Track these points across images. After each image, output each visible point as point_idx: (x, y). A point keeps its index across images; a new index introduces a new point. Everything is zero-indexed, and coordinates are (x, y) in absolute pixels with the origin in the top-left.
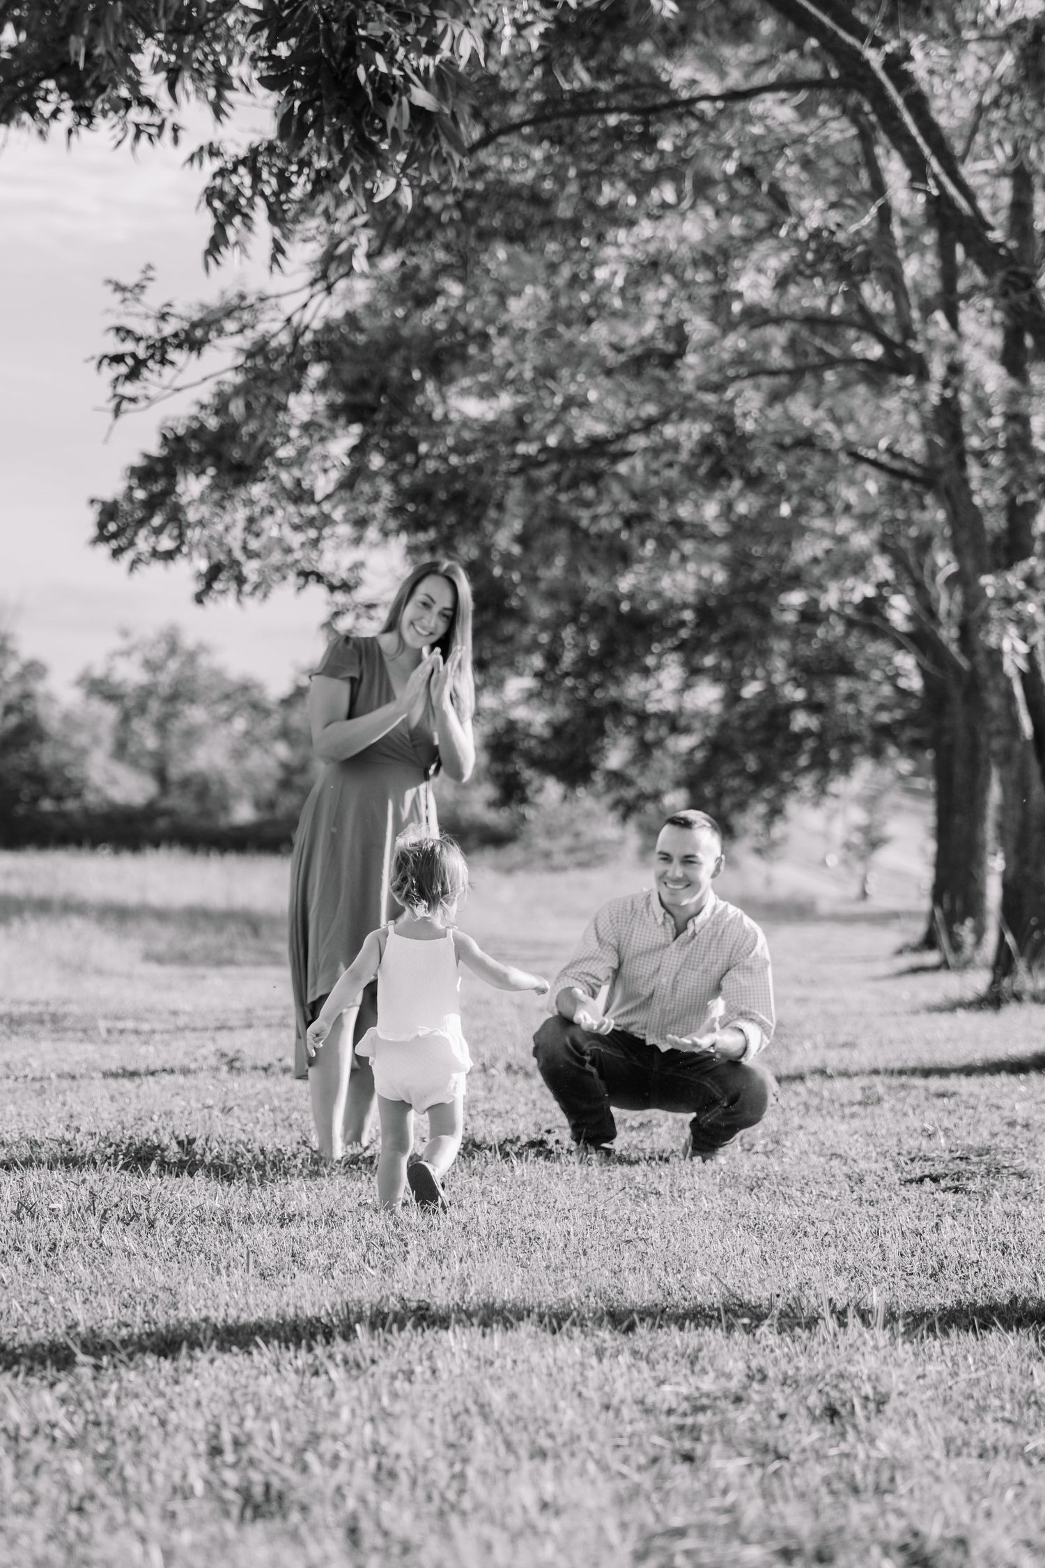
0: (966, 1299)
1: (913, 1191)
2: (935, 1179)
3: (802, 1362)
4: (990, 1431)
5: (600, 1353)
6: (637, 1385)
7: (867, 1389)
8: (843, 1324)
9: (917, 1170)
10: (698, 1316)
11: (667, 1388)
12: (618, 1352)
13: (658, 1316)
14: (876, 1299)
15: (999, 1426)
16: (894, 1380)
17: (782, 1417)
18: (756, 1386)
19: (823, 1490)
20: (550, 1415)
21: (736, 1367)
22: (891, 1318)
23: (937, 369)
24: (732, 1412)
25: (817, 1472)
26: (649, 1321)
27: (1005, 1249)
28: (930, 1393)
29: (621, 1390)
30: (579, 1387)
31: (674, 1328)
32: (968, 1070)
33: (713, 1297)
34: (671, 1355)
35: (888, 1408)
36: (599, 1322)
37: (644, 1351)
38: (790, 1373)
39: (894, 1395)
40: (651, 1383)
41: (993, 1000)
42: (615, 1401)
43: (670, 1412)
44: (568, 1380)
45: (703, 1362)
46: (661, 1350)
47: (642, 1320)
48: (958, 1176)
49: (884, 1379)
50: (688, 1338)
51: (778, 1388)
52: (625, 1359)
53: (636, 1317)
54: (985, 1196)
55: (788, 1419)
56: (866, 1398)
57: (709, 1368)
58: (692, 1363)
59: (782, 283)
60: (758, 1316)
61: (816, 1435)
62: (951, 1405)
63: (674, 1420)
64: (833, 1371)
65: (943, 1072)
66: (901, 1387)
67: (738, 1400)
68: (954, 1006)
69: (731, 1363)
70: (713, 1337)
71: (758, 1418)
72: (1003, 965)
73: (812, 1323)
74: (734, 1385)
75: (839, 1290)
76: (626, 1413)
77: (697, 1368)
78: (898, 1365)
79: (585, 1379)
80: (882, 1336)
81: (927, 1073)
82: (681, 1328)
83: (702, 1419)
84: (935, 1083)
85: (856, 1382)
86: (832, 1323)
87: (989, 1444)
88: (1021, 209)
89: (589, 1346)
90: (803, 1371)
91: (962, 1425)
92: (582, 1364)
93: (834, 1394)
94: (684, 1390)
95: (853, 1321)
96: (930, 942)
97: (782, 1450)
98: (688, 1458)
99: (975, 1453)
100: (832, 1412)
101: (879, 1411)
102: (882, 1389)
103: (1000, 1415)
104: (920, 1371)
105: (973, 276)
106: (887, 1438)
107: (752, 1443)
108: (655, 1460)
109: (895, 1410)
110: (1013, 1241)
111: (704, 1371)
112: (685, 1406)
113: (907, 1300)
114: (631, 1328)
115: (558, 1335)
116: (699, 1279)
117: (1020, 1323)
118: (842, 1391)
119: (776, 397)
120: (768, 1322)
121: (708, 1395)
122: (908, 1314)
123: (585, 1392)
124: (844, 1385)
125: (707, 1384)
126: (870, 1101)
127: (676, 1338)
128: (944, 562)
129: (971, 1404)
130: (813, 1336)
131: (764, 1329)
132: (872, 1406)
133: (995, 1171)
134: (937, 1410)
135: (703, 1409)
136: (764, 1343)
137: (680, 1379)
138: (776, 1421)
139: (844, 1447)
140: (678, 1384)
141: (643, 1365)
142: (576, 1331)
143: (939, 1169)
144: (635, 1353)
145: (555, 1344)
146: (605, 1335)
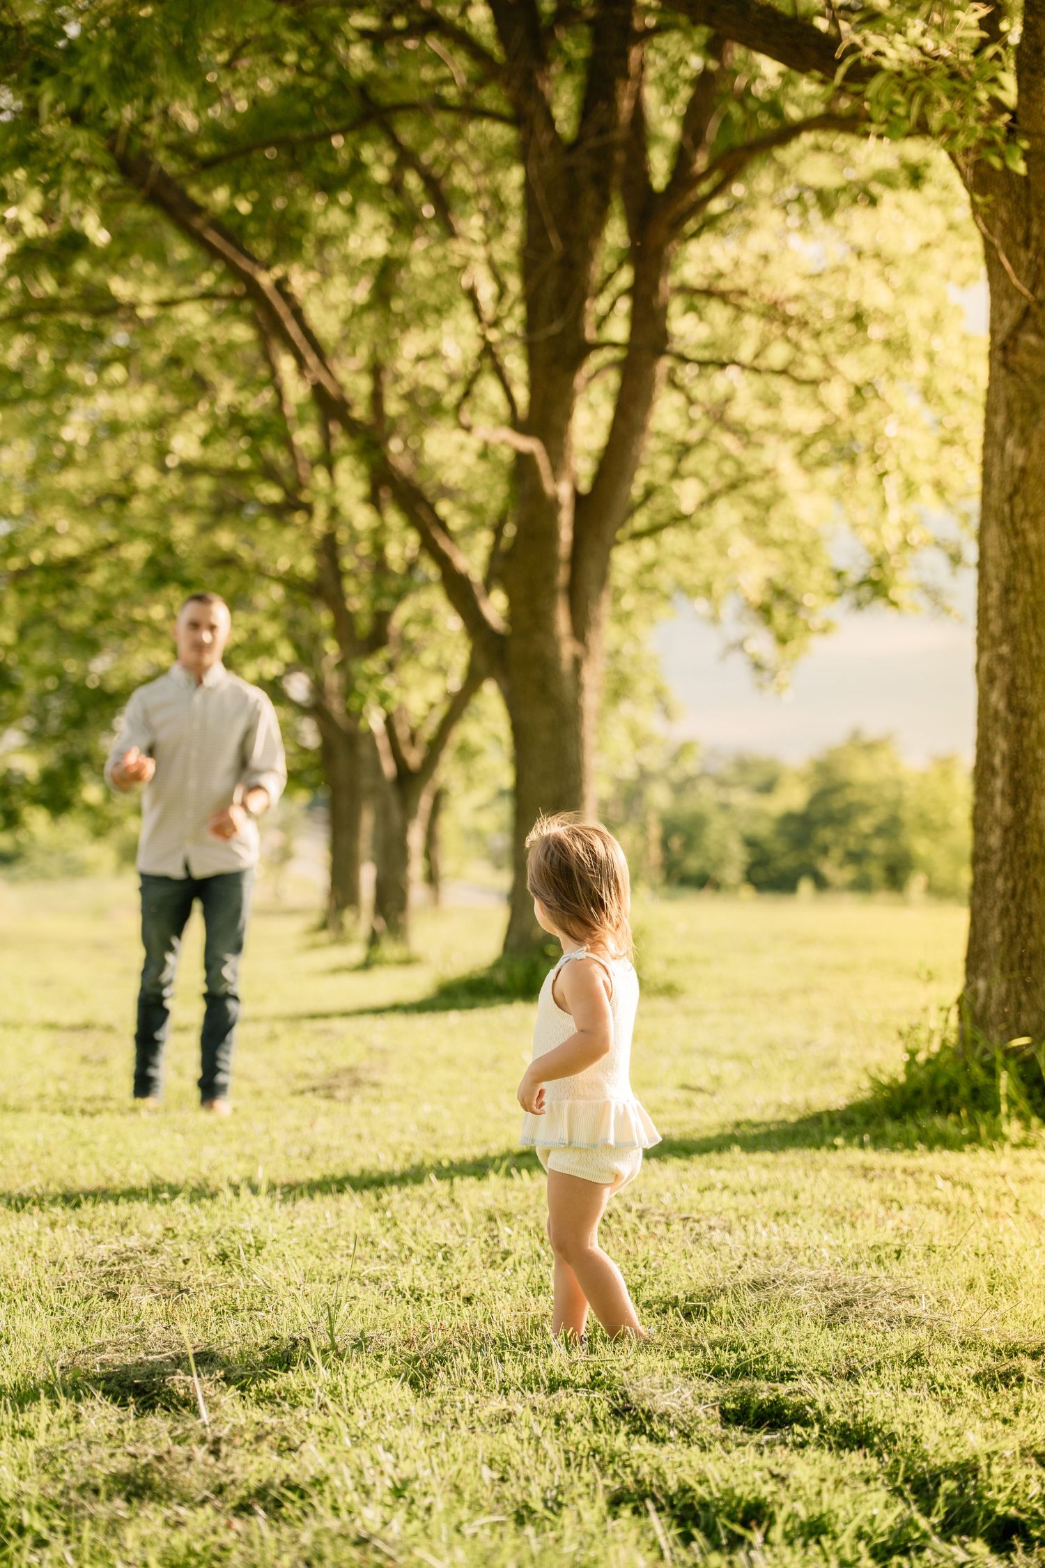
0: (328, 1173)
1: (297, 1101)
2: (314, 1090)
3: (204, 1222)
4: (338, 1265)
5: (53, 1225)
6: (80, 1245)
7: (250, 1239)
8: (237, 1195)
9: (302, 1084)
10: (132, 1194)
11: (101, 1246)
12: (67, 1222)
13: (102, 1195)
14: (261, 1177)
15: (344, 1260)
16: (268, 1232)
17: (185, 1262)
18: (168, 1241)
19: (211, 1312)
20: (10, 1271)
21: (156, 1230)
22: (272, 1187)
23: (321, 511)
24: (147, 1261)
25: (206, 1300)
26: (91, 1198)
27: (359, 1137)
28: (295, 1240)
29: (66, 1250)
30: (34, 1250)
31: (111, 1203)
32: (345, 1014)
33: (143, 1182)
34: (107, 1223)
35: (264, 1252)
36: (53, 1202)
37: (87, 1221)
38: (196, 1231)
39: (269, 1243)
40: (91, 1243)
41: (367, 965)
42: (61, 1259)
43: (102, 1263)
44: (26, 1245)
45: (131, 1227)
46: (99, 1220)
47: (86, 1198)
48: (329, 1087)
49: (263, 1232)
50: (123, 1210)
51: (185, 1242)
52: (73, 1227)
53: (82, 1197)
54: (348, 1100)
55: (190, 1263)
56: (250, 1245)
57: (135, 1230)
58: (123, 1228)
59: (205, 441)
60: (175, 1191)
61: (210, 1272)
62: (311, 1248)
63: (104, 1268)
64: (227, 1228)
65: (326, 1016)
66: (275, 1236)
67: (154, 1251)
68: (336, 970)
69: (152, 1226)
70: (140, 1207)
71: (168, 1264)
72: (374, 940)
73: (213, 1196)
74: (152, 1242)
75: (237, 1172)
76: (68, 1266)
77: (126, 1231)
78: (274, 1221)
79: (39, 1242)
80: (263, 1200)
81: (313, 1017)
82: (117, 1203)
83: (125, 1266)
84: (320, 1024)
85: (243, 1235)
86: (229, 1194)
87: (335, 1272)
88: (377, 398)
89: (45, 1219)
90: (205, 1229)
91: (318, 1261)
92: (39, 1233)
93: (226, 1244)
94: (115, 1247)
95: (245, 1192)
96: (324, 926)
97: (183, 1286)
98: (112, 1295)
99: (324, 1279)
100: (223, 1257)
101: (258, 1254)
102: (261, 1239)
103: (345, 1252)
104: (289, 1224)
105: (341, 441)
106: (262, 1270)
107: (161, 1281)
108: (87, 1299)
109: (269, 1252)
110: (365, 1131)
111: (131, 1233)
112: (114, 1259)
113: (283, 1176)
114: (78, 1205)
115: (21, 1213)
116: (135, 1168)
117: (366, 1187)
118: (232, 1242)
119: (205, 529)
120: (182, 1195)
121: (132, 1250)
122: (283, 1186)
123: (39, 1254)
124: (234, 1238)
125: (133, 1242)
126: (273, 1038)
127: (109, 1211)
128: (331, 648)
129: (326, 1246)
130: (214, 1203)
131: (178, 1200)
132: (253, 1251)
133: (356, 1083)
134: (301, 1251)
135: (127, 1260)
136: (178, 1211)
137: (113, 1240)
138: (182, 1265)
139: (230, 1281)
140: (110, 1243)
141: (86, 1231)
142: (36, 1210)
143: (315, 1083)
144: (80, 1223)
145: (19, 1219)
146: (57, 1211)
